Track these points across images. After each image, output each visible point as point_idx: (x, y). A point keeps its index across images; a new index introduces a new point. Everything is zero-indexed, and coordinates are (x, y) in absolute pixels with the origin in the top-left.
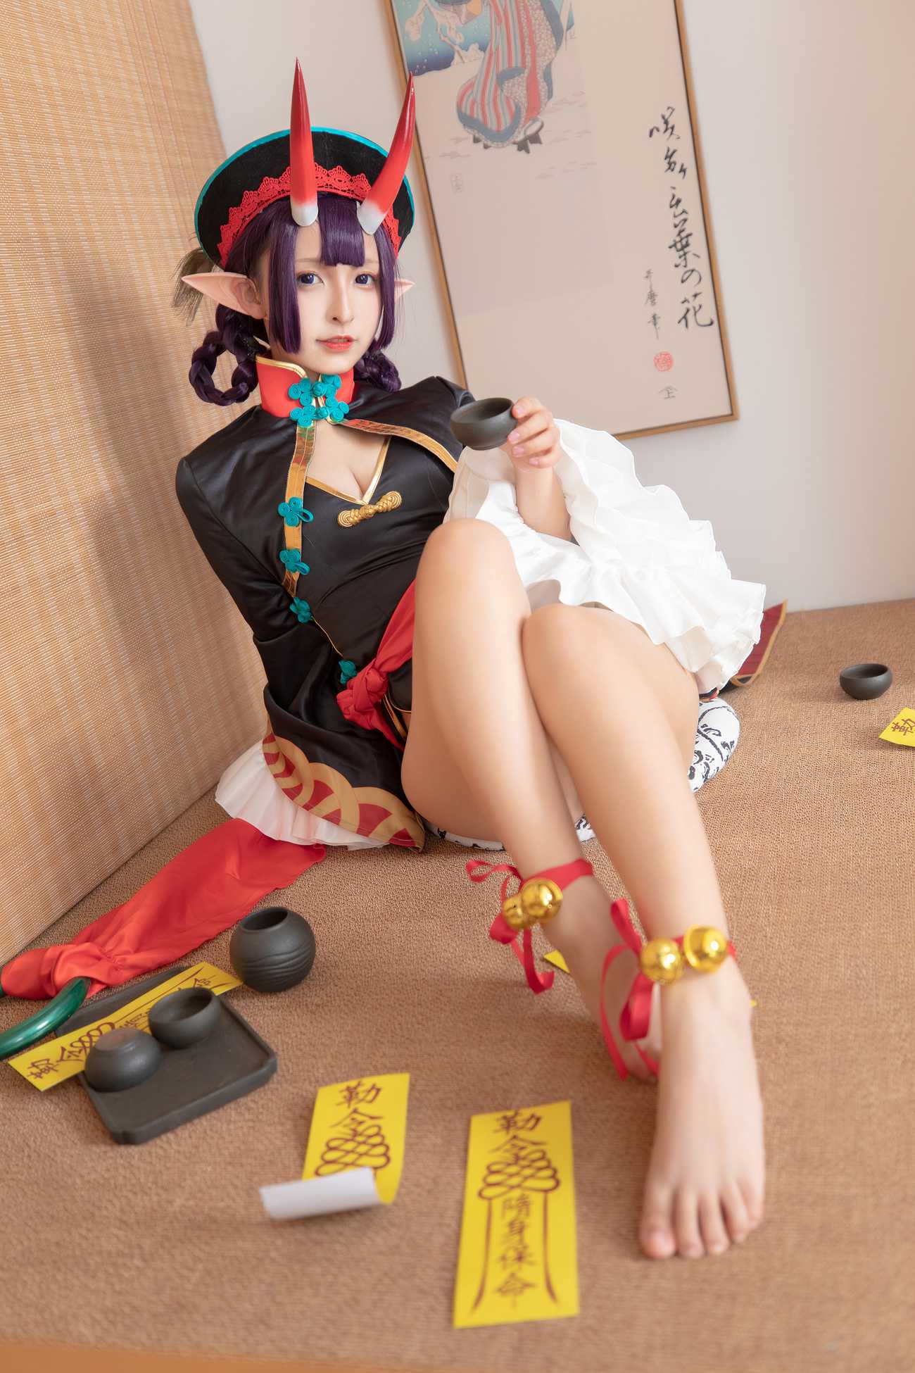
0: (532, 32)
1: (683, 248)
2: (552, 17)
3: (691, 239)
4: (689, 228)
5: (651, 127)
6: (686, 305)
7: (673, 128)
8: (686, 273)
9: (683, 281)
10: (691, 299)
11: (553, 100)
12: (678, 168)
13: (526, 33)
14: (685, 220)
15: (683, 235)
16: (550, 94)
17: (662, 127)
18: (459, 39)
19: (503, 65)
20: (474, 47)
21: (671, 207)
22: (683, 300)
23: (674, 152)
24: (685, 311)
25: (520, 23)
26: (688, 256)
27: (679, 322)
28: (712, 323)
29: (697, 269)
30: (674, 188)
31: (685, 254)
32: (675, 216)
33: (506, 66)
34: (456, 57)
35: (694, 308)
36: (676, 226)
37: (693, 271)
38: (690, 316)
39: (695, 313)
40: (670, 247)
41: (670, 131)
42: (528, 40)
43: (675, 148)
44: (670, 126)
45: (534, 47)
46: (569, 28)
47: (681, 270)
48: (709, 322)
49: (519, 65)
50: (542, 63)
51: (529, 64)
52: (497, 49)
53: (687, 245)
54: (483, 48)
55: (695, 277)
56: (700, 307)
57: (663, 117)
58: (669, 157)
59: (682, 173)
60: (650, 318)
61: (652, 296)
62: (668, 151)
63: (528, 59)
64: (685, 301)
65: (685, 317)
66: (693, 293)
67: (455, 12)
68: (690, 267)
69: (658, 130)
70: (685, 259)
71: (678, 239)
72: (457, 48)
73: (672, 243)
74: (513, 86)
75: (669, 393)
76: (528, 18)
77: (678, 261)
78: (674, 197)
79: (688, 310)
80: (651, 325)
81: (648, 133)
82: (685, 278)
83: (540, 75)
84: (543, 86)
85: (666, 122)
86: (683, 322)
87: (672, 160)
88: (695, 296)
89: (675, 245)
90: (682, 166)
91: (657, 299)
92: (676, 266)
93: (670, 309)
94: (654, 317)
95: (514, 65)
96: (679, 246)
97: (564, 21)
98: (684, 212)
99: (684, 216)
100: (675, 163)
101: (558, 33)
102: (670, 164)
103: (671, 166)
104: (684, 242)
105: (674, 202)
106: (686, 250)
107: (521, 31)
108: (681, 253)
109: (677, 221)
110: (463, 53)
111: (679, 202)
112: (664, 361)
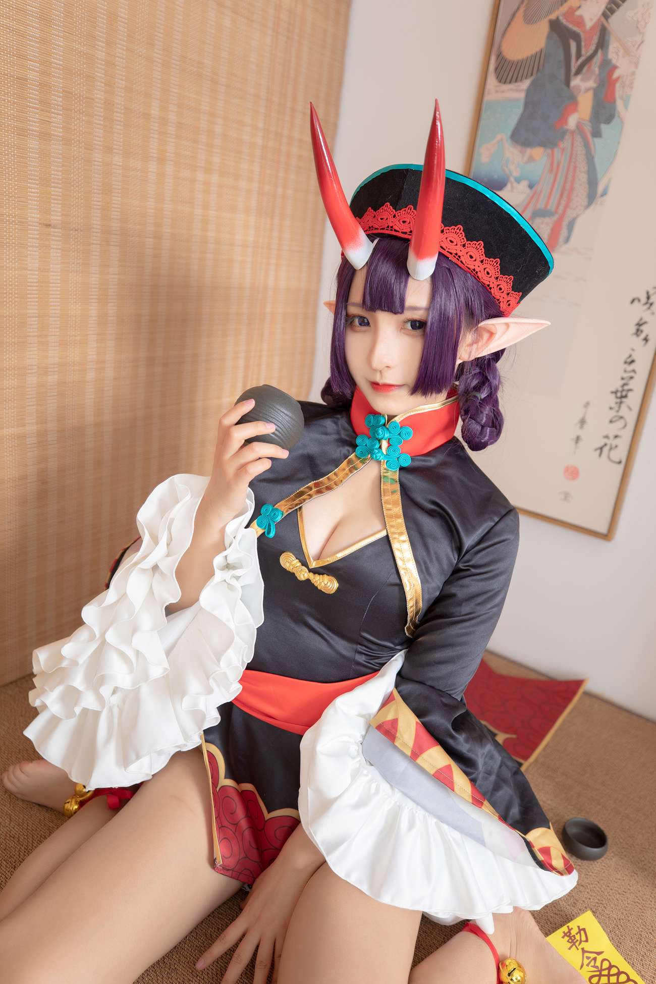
0: (572, 188)
1: (622, 397)
2: (593, 183)
3: (630, 394)
4: (632, 385)
5: (634, 296)
6: (606, 440)
7: (651, 304)
8: (616, 416)
9: (611, 422)
10: (611, 437)
11: (568, 246)
12: (643, 336)
13: (568, 186)
14: (632, 378)
15: (626, 388)
16: (567, 240)
17: (644, 300)
18: (516, 173)
19: (541, 205)
20: (525, 183)
21: (625, 363)
22: (605, 434)
23: (645, 323)
24: (602, 444)
25: (566, 177)
26: (624, 406)
27: (596, 450)
28: (620, 462)
29: (626, 417)
30: (633, 350)
31: (621, 403)
32: (625, 371)
33: (543, 207)
34: (509, 186)
35: (611, 445)
36: (623, 379)
37: (621, 417)
38: (606, 450)
39: (611, 449)
40: (612, 392)
41: (647, 306)
42: (567, 193)
43: (647, 320)
44: (651, 301)
45: (569, 199)
46: (602, 196)
47: (613, 413)
48: (618, 460)
49: (553, 209)
50: (570, 214)
51: (560, 211)
52: (541, 192)
53: (626, 396)
54: (531, 186)
55: (621, 423)
56: (616, 446)
57: (648, 293)
58: (639, 325)
59: (644, 342)
60: (575, 437)
61: (583, 422)
62: (641, 319)
63: (561, 208)
64: (607, 437)
65: (601, 449)
66: (616, 433)
67: (521, 152)
68: (620, 414)
69: (639, 300)
70: (620, 407)
71: (620, 389)
72: (512, 179)
73: (614, 390)
74: (542, 223)
75: (566, 496)
76: (574, 176)
77: (613, 405)
78: (630, 356)
79: (605, 445)
80: (573, 443)
81: (630, 300)
82: (614, 419)
83: (565, 223)
84: (564, 232)
85: (648, 298)
86: (598, 452)
87: (642, 328)
88: (616, 437)
89: (616, 392)
90: (647, 336)
91: (586, 426)
92: (611, 408)
93: (593, 437)
94: (578, 439)
95: (549, 207)
96: (619, 394)
97: (600, 189)
98: (634, 371)
99: (632, 374)
100: (642, 331)
101: (592, 197)
102: (638, 330)
103: (638, 332)
104: (624, 394)
105: (629, 360)
106: (624, 400)
107: (565, 182)
108: (618, 400)
109: (626, 375)
110: (515, 184)
111: (633, 361)
112: (572, 473)
